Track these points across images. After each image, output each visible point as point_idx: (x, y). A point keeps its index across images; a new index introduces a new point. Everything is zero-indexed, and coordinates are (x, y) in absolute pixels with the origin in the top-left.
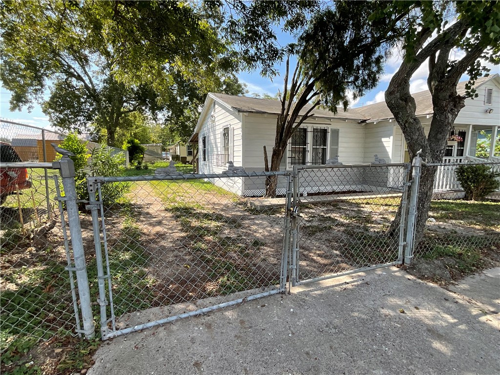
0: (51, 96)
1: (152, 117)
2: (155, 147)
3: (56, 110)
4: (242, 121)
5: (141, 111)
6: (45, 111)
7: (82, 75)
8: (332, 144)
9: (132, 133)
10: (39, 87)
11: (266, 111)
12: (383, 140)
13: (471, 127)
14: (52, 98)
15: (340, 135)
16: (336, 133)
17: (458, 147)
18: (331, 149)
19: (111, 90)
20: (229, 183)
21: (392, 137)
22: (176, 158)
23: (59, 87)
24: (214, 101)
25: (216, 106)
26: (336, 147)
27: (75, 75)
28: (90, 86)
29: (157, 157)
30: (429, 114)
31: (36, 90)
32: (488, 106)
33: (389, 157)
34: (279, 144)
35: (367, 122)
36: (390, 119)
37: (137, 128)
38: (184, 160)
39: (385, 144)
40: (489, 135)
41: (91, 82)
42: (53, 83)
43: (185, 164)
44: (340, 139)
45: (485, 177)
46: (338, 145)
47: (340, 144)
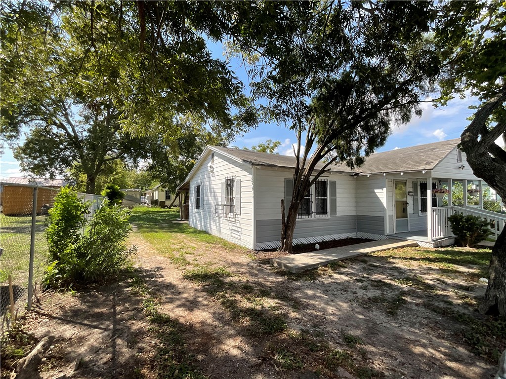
0: (26, 141)
1: (133, 165)
2: (133, 193)
3: (30, 156)
4: (253, 173)
5: (123, 158)
6: (16, 157)
7: (65, 124)
8: (331, 195)
9: (112, 179)
10: (14, 134)
11: (277, 165)
12: (376, 191)
14: (27, 144)
15: (337, 186)
16: (333, 184)
18: (331, 199)
19: (95, 139)
20: (233, 235)
21: (385, 189)
22: (154, 203)
23: (37, 133)
24: (212, 153)
25: (215, 158)
26: (334, 198)
27: (57, 123)
28: (72, 134)
29: (136, 202)
30: (424, 169)
31: (11, 136)
32: (460, 164)
33: (384, 207)
34: (297, 198)
35: (360, 174)
36: (384, 173)
37: (116, 174)
38: (163, 205)
39: (378, 195)
41: (74, 131)
42: (30, 130)
43: (164, 208)
44: (337, 190)
46: (335, 196)
47: (337, 195)
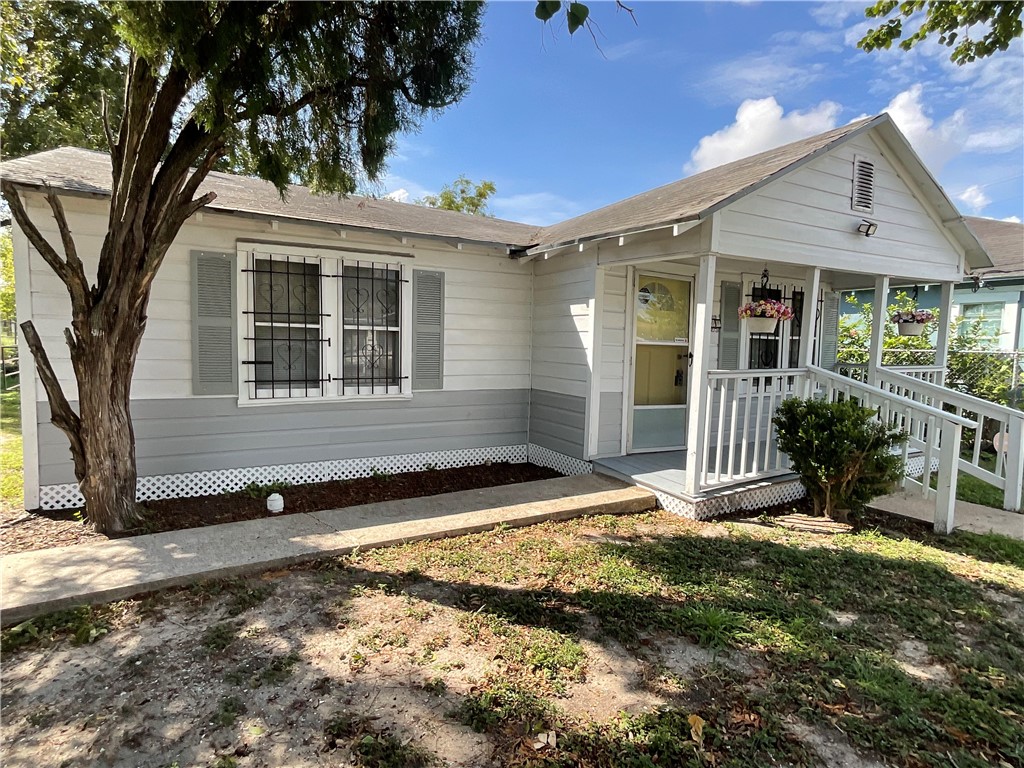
8: (419, 318)
12: (573, 309)
13: (817, 274)
15: (448, 290)
16: (431, 286)
17: (792, 335)
18: (417, 335)
21: (592, 302)
26: (433, 329)
30: (678, 221)
32: (861, 215)
33: (587, 365)
35: (529, 253)
39: (579, 324)
40: (867, 306)
44: (449, 305)
45: (860, 442)
46: (439, 321)
47: (448, 320)
